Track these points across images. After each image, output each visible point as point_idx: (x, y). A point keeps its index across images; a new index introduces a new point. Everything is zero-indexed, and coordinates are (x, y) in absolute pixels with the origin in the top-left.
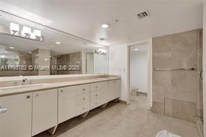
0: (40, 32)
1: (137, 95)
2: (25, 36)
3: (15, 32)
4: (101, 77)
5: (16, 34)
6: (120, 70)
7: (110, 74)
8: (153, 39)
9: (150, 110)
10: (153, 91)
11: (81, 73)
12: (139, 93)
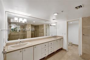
0: (26, 19)
1: (72, 46)
2: (20, 22)
3: (16, 21)
4: (53, 37)
5: (17, 22)
6: (63, 34)
7: (57, 35)
8: (82, 18)
9: (81, 57)
10: (82, 47)
11: (44, 36)
12: (72, 45)
